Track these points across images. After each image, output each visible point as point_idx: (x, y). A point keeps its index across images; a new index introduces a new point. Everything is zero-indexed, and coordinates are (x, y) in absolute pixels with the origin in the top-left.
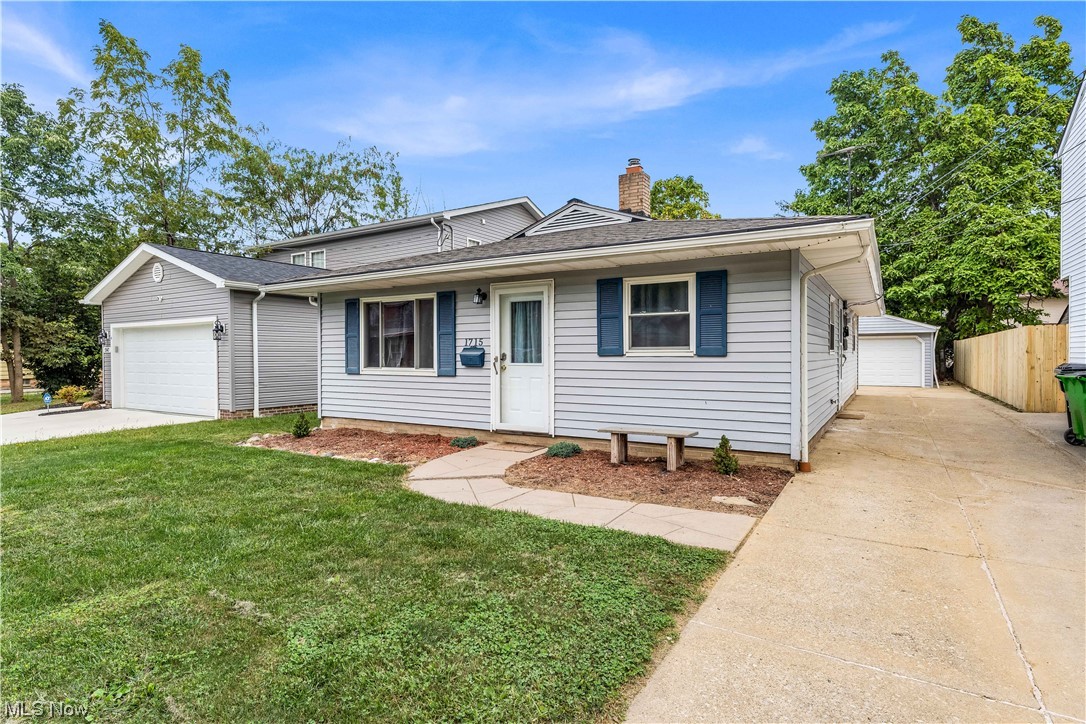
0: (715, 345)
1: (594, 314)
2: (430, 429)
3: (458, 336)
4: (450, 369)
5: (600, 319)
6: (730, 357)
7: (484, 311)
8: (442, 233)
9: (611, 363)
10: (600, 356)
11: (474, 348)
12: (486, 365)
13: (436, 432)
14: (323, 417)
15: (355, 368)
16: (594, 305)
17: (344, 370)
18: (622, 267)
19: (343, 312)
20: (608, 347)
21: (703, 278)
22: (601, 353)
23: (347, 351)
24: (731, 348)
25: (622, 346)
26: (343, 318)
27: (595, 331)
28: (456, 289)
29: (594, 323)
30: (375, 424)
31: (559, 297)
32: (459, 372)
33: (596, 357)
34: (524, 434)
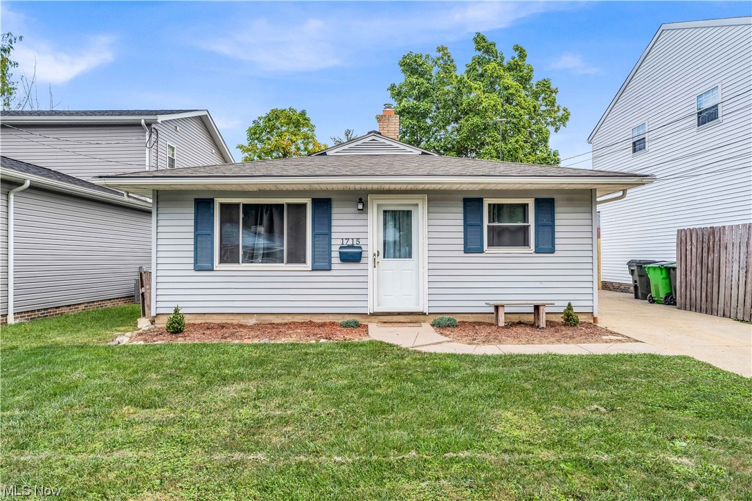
0: (547, 246)
1: (461, 222)
2: (300, 317)
3: (333, 235)
4: (325, 264)
5: (466, 225)
6: (556, 254)
7: (363, 216)
8: (150, 136)
9: (474, 258)
10: (465, 253)
11: (352, 246)
12: (363, 260)
13: (307, 319)
14: (157, 315)
15: (208, 265)
16: (461, 216)
17: (192, 267)
18: (482, 191)
19: (192, 210)
20: (472, 246)
21: (540, 203)
22: (467, 250)
23: (196, 248)
24: (557, 247)
25: (482, 246)
26: (192, 216)
27: (462, 235)
28: (331, 197)
29: (462, 229)
30: (231, 317)
31: (431, 209)
32: (333, 267)
33: (462, 254)
34: (399, 314)
